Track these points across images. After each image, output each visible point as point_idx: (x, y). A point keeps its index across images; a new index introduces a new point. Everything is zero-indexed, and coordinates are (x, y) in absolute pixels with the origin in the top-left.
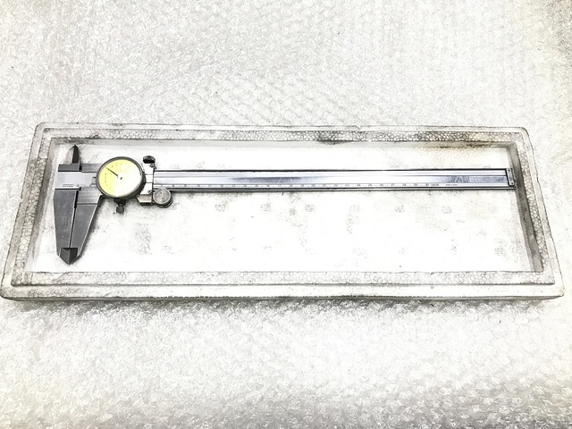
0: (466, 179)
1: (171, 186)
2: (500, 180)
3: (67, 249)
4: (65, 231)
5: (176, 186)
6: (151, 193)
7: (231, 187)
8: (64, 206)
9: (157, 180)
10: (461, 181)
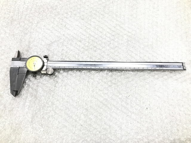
0: (167, 66)
1: (54, 67)
2: (180, 67)
3: (14, 91)
4: (14, 84)
5: (56, 67)
6: (46, 70)
7: (77, 68)
8: (14, 74)
9: (49, 65)
10: (165, 67)
